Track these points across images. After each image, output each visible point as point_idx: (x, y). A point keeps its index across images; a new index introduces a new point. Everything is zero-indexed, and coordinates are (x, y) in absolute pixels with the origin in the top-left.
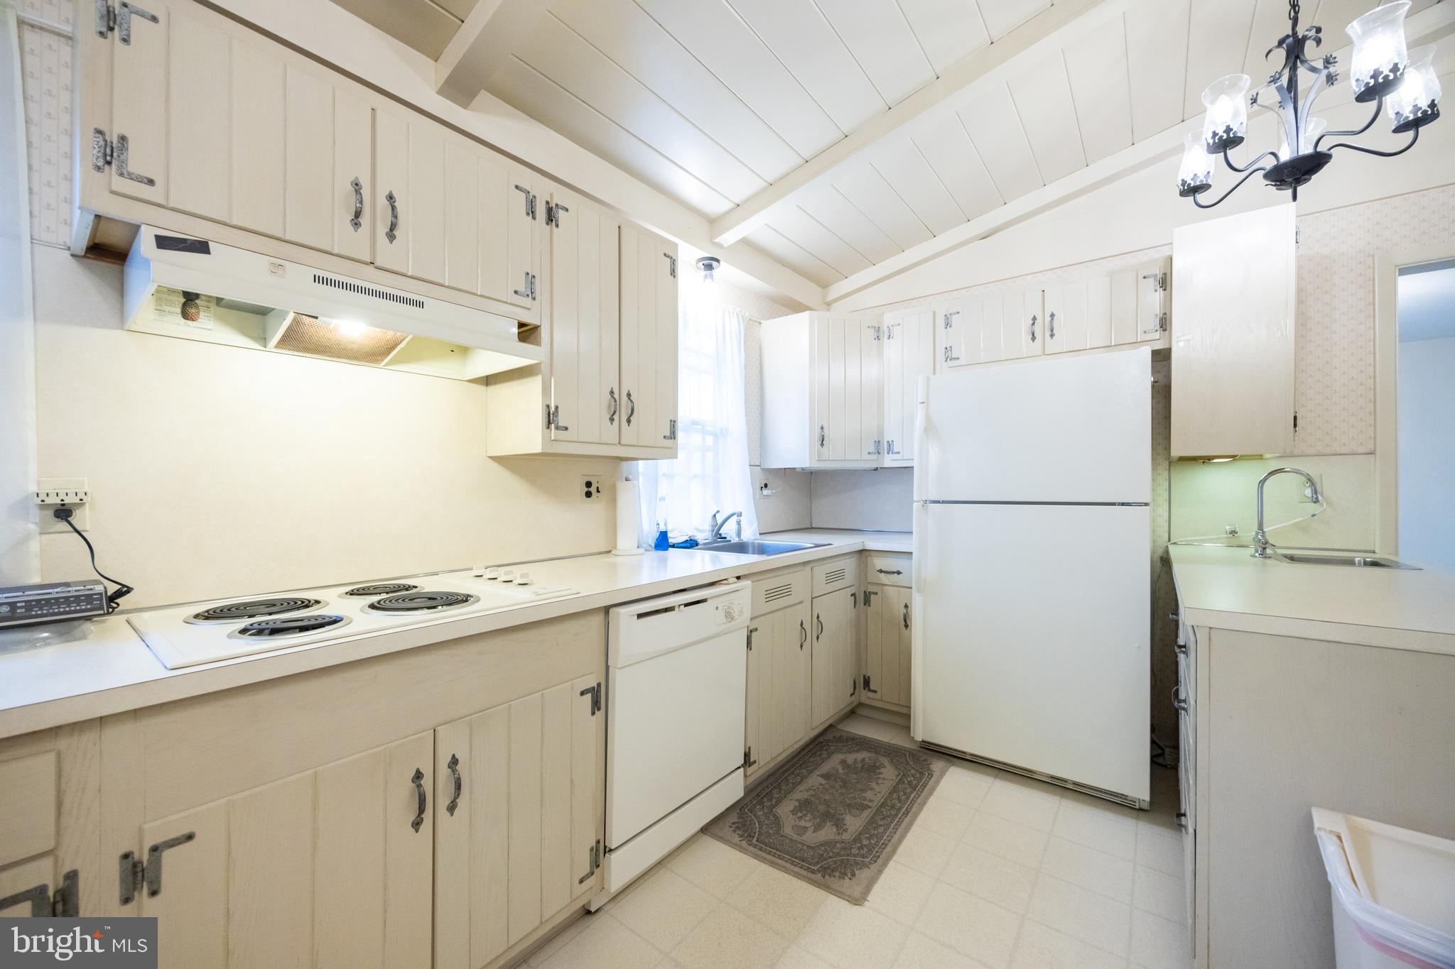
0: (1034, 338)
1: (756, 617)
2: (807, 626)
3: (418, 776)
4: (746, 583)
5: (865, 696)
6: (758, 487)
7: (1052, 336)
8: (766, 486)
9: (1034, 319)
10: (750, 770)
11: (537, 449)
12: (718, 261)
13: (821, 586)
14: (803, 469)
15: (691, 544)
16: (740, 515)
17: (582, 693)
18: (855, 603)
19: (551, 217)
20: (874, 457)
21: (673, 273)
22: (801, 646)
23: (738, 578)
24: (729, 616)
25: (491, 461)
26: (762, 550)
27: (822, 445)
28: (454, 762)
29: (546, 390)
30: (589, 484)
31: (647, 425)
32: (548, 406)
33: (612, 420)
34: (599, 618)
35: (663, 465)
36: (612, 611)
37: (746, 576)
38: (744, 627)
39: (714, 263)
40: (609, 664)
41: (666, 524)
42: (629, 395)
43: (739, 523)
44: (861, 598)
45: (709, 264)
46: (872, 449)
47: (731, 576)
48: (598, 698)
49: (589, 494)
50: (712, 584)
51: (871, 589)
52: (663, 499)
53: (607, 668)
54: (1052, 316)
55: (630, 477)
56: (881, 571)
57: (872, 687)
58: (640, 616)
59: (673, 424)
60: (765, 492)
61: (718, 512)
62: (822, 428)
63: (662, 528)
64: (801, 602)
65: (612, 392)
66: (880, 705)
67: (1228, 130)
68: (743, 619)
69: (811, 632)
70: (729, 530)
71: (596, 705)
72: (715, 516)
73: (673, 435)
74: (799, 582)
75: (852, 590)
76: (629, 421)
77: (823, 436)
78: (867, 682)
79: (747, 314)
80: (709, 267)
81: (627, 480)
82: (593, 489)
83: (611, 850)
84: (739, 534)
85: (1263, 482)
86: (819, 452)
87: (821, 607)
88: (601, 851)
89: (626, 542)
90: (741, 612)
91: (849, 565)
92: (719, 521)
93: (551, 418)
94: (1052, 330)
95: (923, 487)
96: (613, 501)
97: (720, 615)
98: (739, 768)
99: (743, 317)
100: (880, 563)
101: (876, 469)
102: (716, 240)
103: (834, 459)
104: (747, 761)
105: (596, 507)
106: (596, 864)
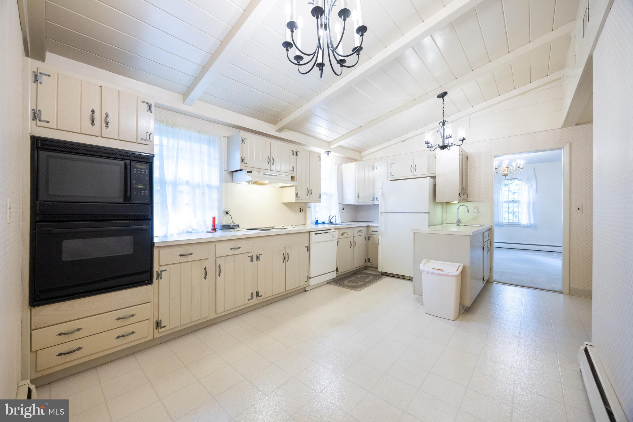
0: (411, 171)
1: (339, 239)
2: (352, 243)
3: (284, 254)
4: (337, 230)
5: (369, 264)
6: (341, 210)
7: (415, 171)
8: (343, 209)
9: (411, 166)
10: (338, 272)
11: (294, 201)
12: (330, 152)
13: (356, 234)
14: (354, 205)
15: (324, 223)
16: (336, 216)
17: (306, 247)
18: (366, 239)
19: (296, 154)
20: (372, 201)
21: (320, 160)
22: (350, 247)
23: (335, 229)
24: (333, 237)
25: (282, 204)
26: (341, 225)
27: (358, 198)
28: (288, 254)
29: (296, 190)
30: (300, 209)
31: (315, 196)
32: (296, 193)
33: (308, 195)
34: (308, 234)
35: (317, 204)
36: (310, 232)
37: (337, 229)
38: (336, 240)
39: (329, 153)
40: (310, 242)
41: (318, 218)
42: (311, 189)
43: (336, 219)
44: (368, 238)
45: (328, 153)
46: (372, 199)
47: (333, 228)
48: (308, 248)
49: (300, 211)
50: (329, 230)
51: (370, 236)
52: (317, 212)
53: (310, 243)
54: (415, 166)
55: (310, 207)
56: (372, 231)
57: (370, 261)
58: (316, 234)
59: (320, 195)
60: (343, 211)
61: (330, 216)
62: (358, 194)
63: (317, 220)
64: (350, 237)
65: (308, 189)
66: (372, 266)
67: (427, 141)
68: (336, 238)
69: (353, 244)
70: (333, 221)
71: (308, 250)
72: (329, 217)
73: (320, 197)
74: (350, 232)
75: (365, 236)
76: (311, 195)
77: (358, 196)
78: (369, 260)
79: (338, 163)
80: (328, 154)
81: (309, 208)
82: (301, 210)
83: (311, 278)
84: (336, 222)
85: (458, 208)
86: (357, 200)
87: (355, 238)
88: (309, 278)
89: (309, 222)
90: (336, 237)
91: (364, 230)
92: (331, 218)
93: (296, 195)
94: (415, 169)
95: (381, 209)
96: (306, 213)
97: (331, 236)
98: (335, 271)
99: (337, 164)
100: (372, 229)
101: (374, 205)
102: (330, 147)
103: (361, 202)
104: (337, 270)
105: (302, 214)
106: (308, 280)
